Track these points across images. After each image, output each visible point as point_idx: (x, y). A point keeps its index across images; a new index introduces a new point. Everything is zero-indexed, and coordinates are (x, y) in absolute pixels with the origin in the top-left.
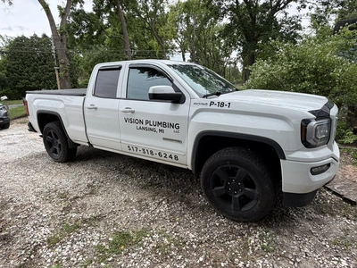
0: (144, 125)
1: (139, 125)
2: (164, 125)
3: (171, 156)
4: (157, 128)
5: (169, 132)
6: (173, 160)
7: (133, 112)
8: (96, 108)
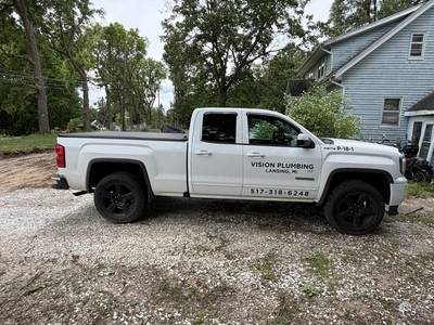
0: (276, 168)
1: (269, 169)
2: (299, 166)
3: (301, 194)
4: (290, 170)
5: (303, 172)
6: (304, 196)
7: (263, 157)
8: (210, 154)
